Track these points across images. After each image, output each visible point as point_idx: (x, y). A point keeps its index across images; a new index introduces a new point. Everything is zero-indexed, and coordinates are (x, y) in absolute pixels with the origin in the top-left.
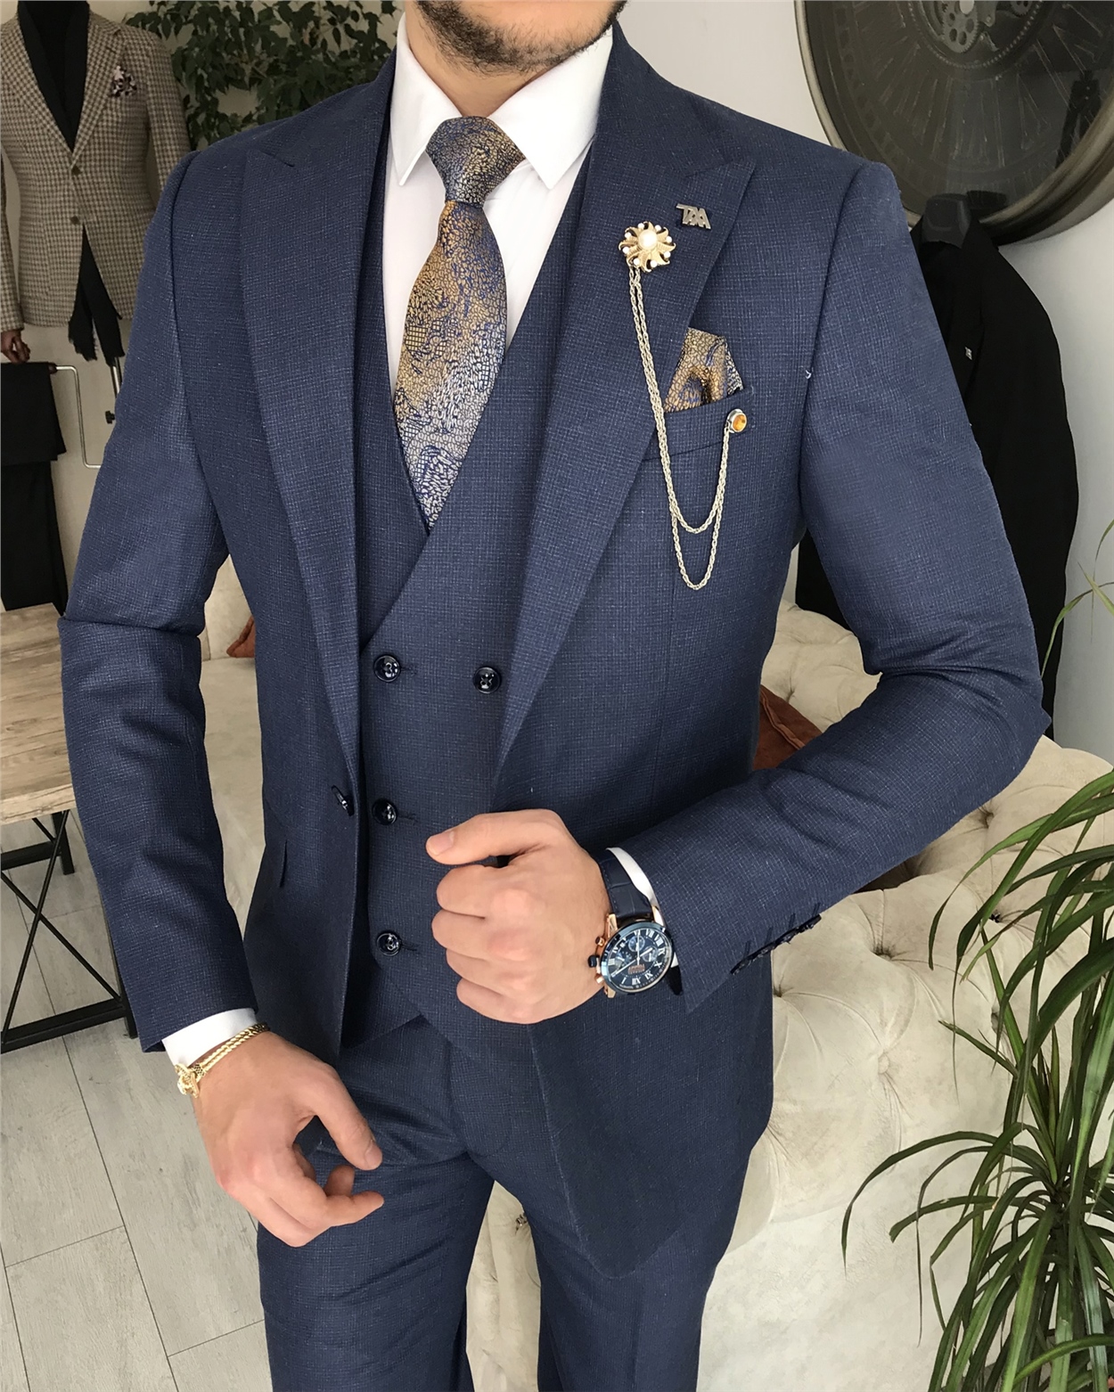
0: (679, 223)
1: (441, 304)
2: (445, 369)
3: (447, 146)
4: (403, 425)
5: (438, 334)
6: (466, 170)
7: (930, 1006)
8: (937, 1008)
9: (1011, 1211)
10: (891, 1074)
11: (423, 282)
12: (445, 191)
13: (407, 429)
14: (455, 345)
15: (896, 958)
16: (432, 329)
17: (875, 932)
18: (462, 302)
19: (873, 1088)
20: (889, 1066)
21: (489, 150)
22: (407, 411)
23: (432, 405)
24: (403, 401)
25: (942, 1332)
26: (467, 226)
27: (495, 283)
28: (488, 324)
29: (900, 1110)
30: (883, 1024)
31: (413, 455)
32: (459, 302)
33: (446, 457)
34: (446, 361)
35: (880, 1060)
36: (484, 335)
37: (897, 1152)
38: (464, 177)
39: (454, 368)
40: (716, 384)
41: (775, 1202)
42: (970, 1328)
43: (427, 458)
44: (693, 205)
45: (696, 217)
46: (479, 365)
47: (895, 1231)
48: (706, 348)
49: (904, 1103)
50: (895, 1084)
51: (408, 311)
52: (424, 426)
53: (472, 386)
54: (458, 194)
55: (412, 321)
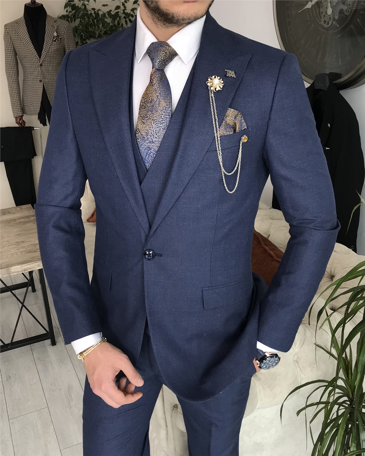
0: (225, 76)
1: (151, 102)
2: (152, 122)
3: (153, 51)
4: (139, 140)
5: (150, 111)
6: (159, 59)
7: (311, 339)
8: (313, 339)
9: (336, 407)
10: (298, 361)
11: (145, 94)
12: (152, 65)
13: (140, 142)
14: (155, 115)
16: (148, 109)
19: (292, 365)
20: (297, 358)
21: (166, 52)
22: (140, 136)
23: (148, 134)
24: (139, 133)
25: (313, 446)
26: (159, 76)
27: (168, 95)
28: (166, 108)
29: (301, 373)
31: (142, 150)
32: (157, 101)
33: (153, 151)
34: (153, 120)
35: (294, 356)
36: (165, 111)
37: (300, 385)
38: (158, 61)
39: (155, 122)
40: (238, 127)
41: (258, 402)
42: (322, 446)
43: (147, 151)
44: (230, 70)
45: (231, 74)
46: (163, 121)
47: (298, 413)
48: (234, 115)
49: (302, 371)
50: (299, 364)
51: (141, 104)
52: (146, 141)
53: (161, 128)
54: (156, 66)
55: (142, 107)
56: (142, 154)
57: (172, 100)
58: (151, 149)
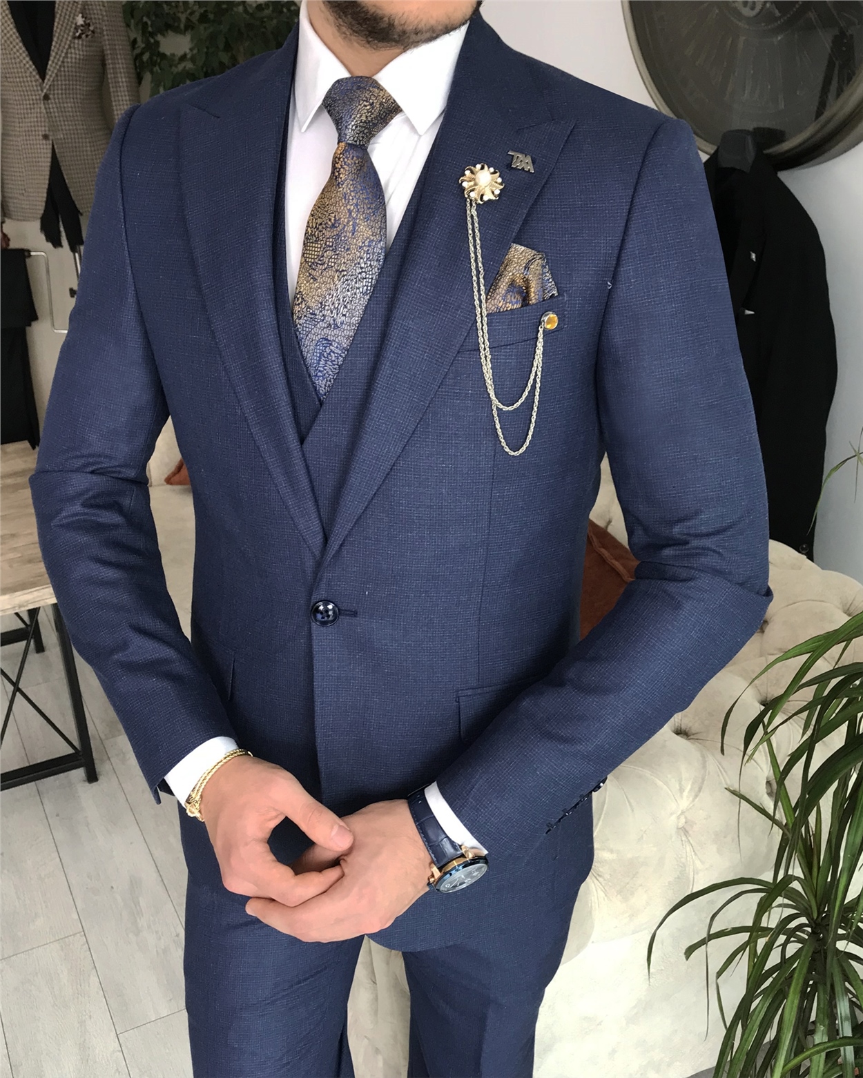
0: (509, 166)
1: (333, 225)
2: (336, 277)
3: (340, 100)
4: (301, 321)
5: (331, 249)
6: (354, 118)
7: (718, 775)
8: (724, 778)
9: (781, 939)
10: (687, 829)
11: (319, 207)
12: (337, 135)
13: (305, 325)
14: (344, 258)
15: (692, 737)
16: (326, 244)
18: (351, 223)
19: (673, 840)
20: (686, 823)
21: (373, 103)
22: (304, 310)
23: (325, 306)
24: (302, 302)
25: (725, 1032)
26: (355, 163)
27: (377, 208)
28: (371, 241)
29: (694, 857)
30: (681, 790)
31: (310, 346)
32: (348, 223)
33: (337, 347)
34: (337, 271)
35: (678, 818)
36: (368, 250)
37: (692, 892)
38: (353, 123)
39: (344, 276)
40: (533, 290)
41: (595, 929)
42: (747, 1031)
43: (321, 348)
44: (521, 152)
45: (523, 162)
46: (364, 274)
47: (690, 951)
48: (525, 261)
49: (697, 852)
50: (690, 836)
51: (307, 230)
52: (318, 322)
53: (358, 291)
54: (348, 137)
55: (310, 239)
56: (309, 355)
57: (386, 221)
58: (331, 344)
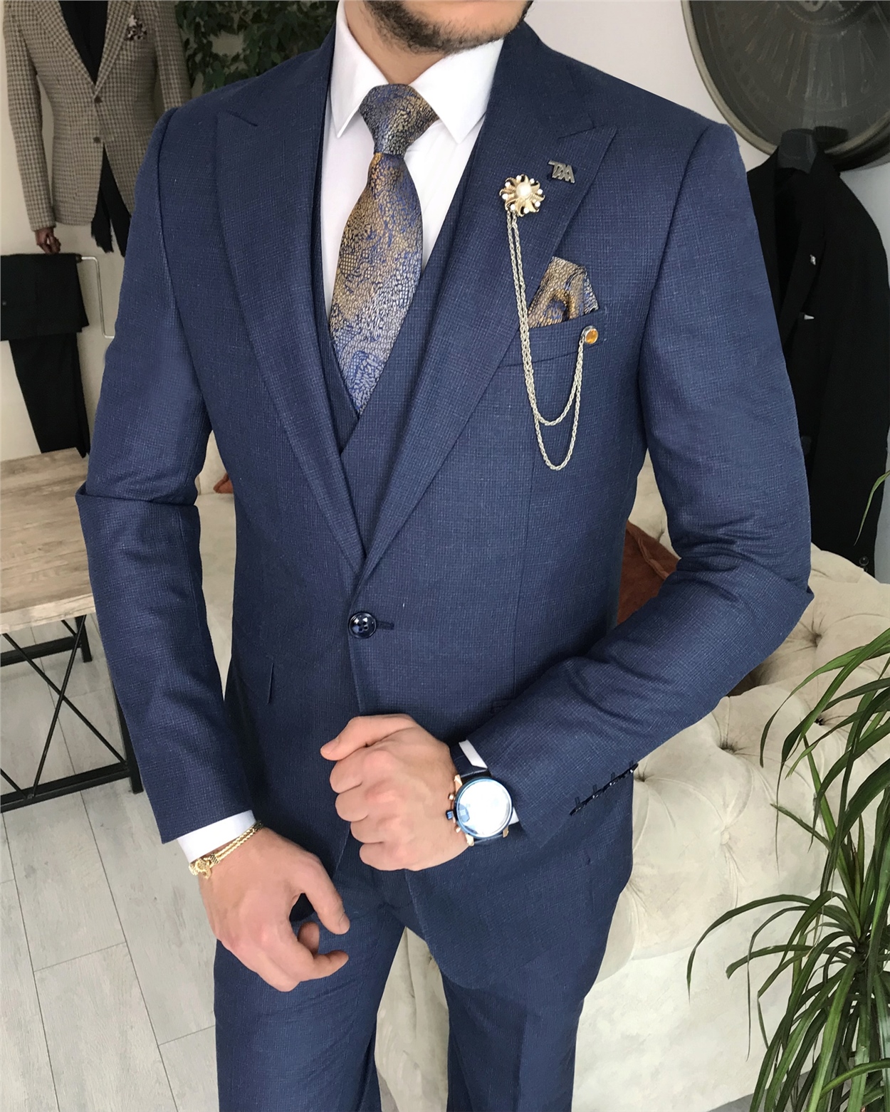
0: (550, 177)
1: (369, 237)
2: (372, 289)
3: (376, 108)
4: (338, 334)
5: (367, 260)
6: (391, 128)
7: (764, 791)
8: (769, 794)
9: (824, 958)
10: (730, 844)
11: (355, 218)
12: (374, 145)
13: (342, 337)
14: (380, 270)
15: (737, 752)
16: (362, 256)
17: (722, 731)
18: (387, 235)
19: (716, 856)
20: (730, 839)
21: (410, 112)
22: (341, 322)
23: (362, 318)
24: (338, 315)
25: (765, 1050)
26: (391, 174)
27: (413, 220)
28: (407, 253)
29: (738, 874)
30: (725, 806)
31: (347, 358)
32: (384, 235)
33: (374, 360)
35: (722, 833)
36: (404, 262)
37: (734, 908)
38: (389, 133)
39: (380, 288)
40: (573, 305)
41: (635, 945)
42: (788, 1050)
43: (358, 361)
44: (562, 162)
45: (564, 172)
46: (400, 287)
47: (731, 969)
48: (566, 276)
49: (741, 869)
50: (734, 852)
51: (343, 241)
52: (355, 335)
53: (394, 303)
54: (384, 147)
55: (346, 249)
56: (345, 368)
57: (422, 233)
58: (368, 357)
